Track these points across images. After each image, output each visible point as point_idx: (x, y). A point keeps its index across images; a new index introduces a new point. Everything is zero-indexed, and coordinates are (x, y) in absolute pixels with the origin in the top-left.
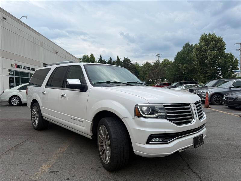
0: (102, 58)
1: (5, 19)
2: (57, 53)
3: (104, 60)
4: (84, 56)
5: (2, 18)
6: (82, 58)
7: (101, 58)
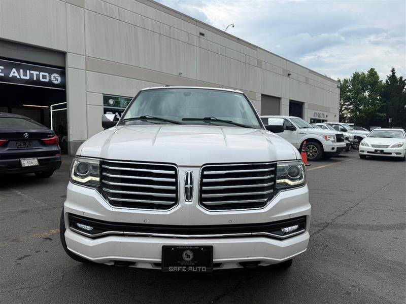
0: (396, 74)
1: (203, 35)
2: (289, 75)
3: (401, 78)
4: (354, 75)
5: (198, 34)
6: (351, 79)
7: (394, 73)
